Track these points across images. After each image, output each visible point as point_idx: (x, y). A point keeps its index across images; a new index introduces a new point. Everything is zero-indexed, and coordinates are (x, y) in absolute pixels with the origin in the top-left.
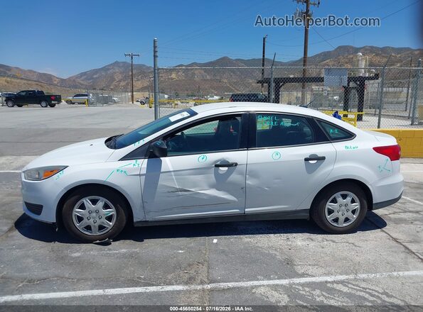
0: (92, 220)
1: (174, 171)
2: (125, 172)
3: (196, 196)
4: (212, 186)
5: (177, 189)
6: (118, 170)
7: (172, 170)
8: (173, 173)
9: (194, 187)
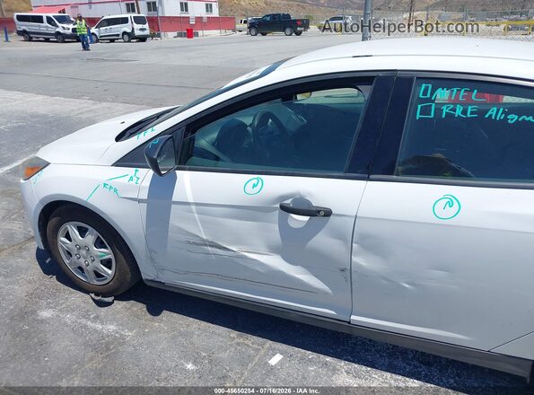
0: (82, 260)
1: (197, 204)
2: (116, 190)
3: (241, 262)
4: (274, 250)
5: (203, 240)
6: (105, 185)
7: (191, 200)
8: (193, 207)
9: (235, 243)
